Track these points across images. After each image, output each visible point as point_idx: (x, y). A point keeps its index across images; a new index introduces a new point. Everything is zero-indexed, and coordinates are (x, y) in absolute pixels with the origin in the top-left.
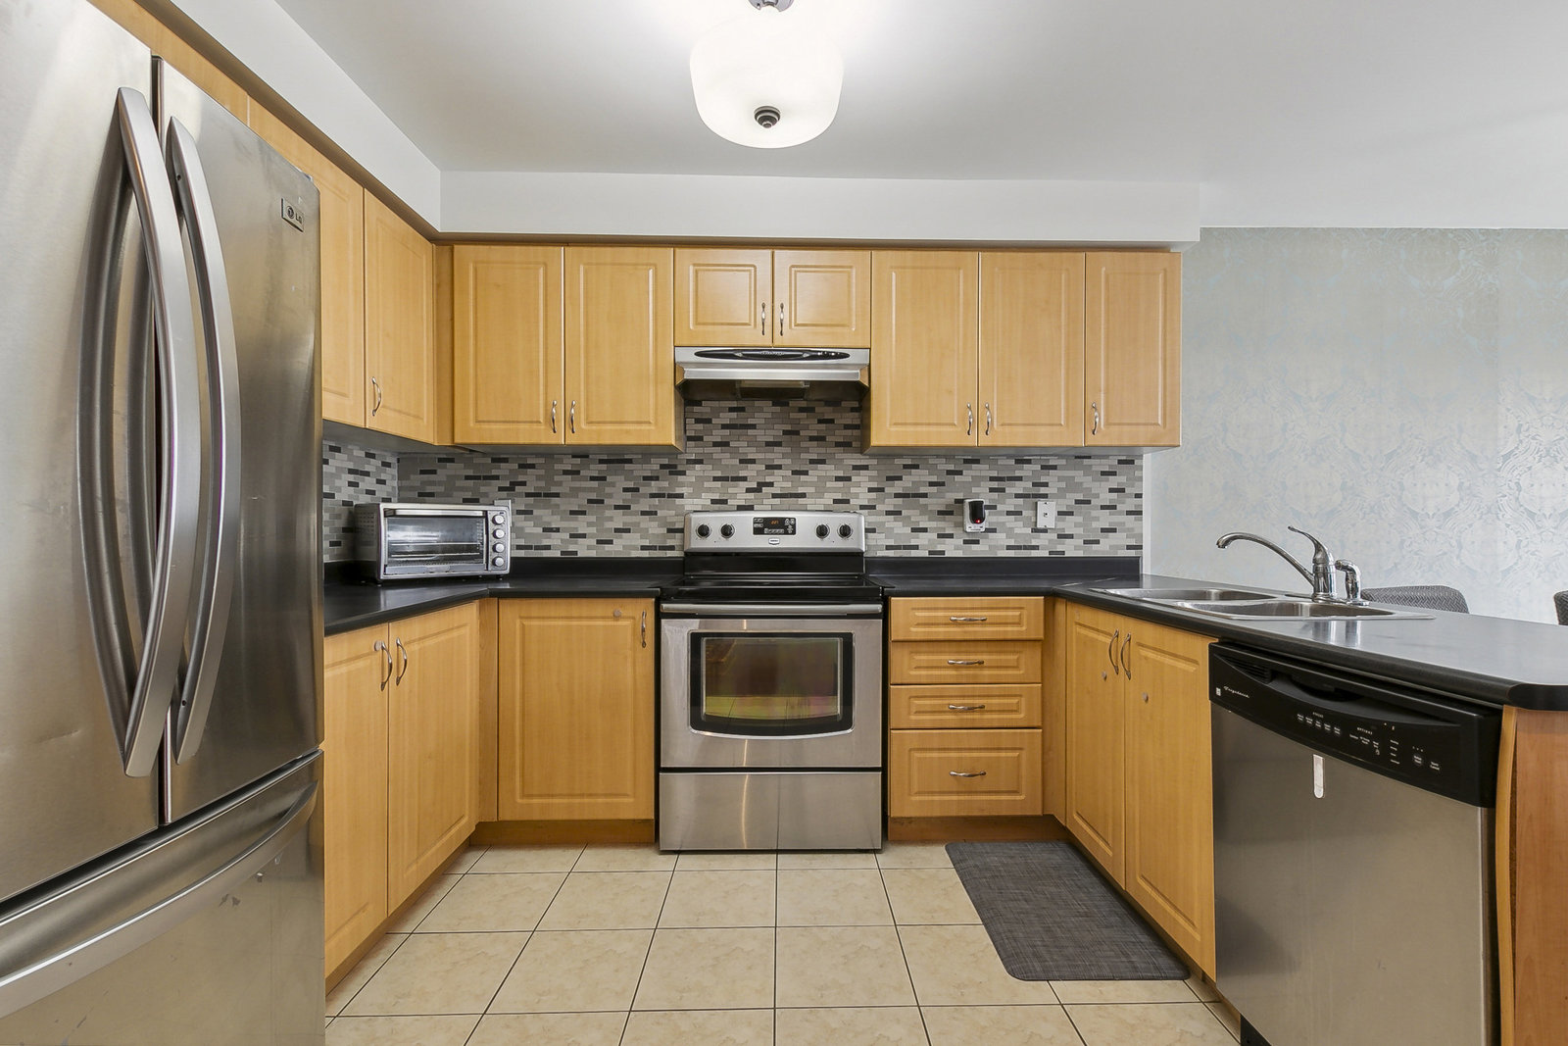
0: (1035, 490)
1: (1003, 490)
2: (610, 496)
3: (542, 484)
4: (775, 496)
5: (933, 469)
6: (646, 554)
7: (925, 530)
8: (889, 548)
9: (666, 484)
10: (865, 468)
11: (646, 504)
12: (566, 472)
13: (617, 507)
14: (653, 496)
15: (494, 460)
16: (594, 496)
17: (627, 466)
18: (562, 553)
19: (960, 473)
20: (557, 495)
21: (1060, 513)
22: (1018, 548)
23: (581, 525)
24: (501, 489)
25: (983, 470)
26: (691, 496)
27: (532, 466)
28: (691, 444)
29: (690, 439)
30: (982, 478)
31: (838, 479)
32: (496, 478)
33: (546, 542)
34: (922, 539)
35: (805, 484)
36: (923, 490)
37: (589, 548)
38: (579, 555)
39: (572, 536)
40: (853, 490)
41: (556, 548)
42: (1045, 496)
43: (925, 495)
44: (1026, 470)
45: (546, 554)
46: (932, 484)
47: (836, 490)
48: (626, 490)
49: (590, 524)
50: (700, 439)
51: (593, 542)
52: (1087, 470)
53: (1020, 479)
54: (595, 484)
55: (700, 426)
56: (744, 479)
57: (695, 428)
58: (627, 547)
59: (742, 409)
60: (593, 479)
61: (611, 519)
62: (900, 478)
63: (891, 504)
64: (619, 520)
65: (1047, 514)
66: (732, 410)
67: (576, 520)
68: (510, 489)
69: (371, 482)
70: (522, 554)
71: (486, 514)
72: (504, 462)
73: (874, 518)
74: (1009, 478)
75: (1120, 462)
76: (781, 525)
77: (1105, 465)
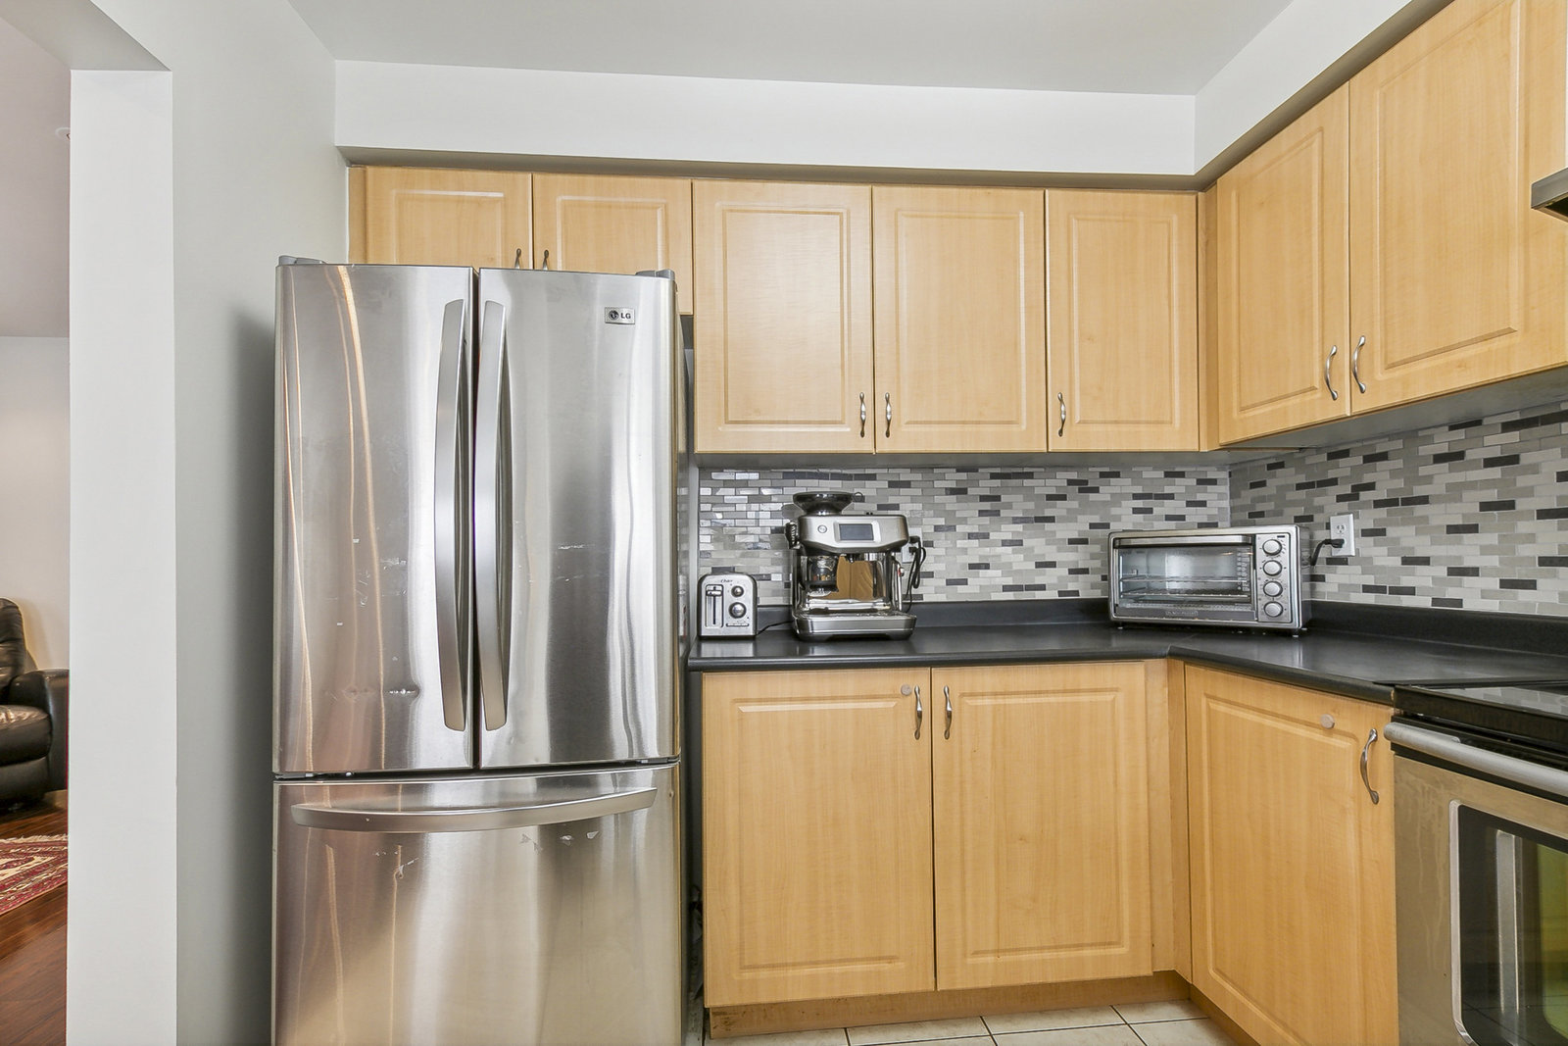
2: (1529, 492)
3: (1399, 483)
12: (1439, 459)
13: (1545, 514)
15: (1333, 456)
16: (1492, 496)
18: (1435, 601)
20: (1424, 500)
23: (1468, 551)
24: (1340, 498)
27: (1384, 456)
32: (1331, 482)
33: (1406, 582)
37: (1487, 596)
38: (1467, 606)
39: (1452, 571)
41: (1425, 592)
45: (1406, 601)
49: (1485, 550)
51: (1495, 584)
54: (1496, 472)
61: (1531, 538)
64: (1550, 539)
67: (1460, 542)
68: (1353, 497)
69: (1176, 507)
70: (1370, 599)
71: (1250, 542)
72: (1345, 454)
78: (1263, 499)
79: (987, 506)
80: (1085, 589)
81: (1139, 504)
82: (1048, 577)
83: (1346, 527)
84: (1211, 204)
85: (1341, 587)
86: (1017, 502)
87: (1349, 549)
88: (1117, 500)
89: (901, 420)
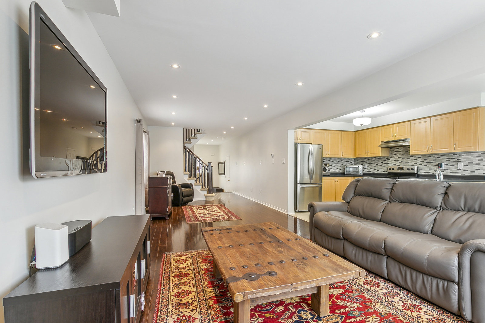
0: (458, 161)
1: (450, 161)
2: (379, 164)
3: (371, 162)
4: (404, 163)
5: (434, 157)
6: (384, 173)
7: (432, 169)
8: (424, 172)
9: (387, 162)
10: (420, 157)
11: (384, 165)
12: (373, 160)
13: (380, 165)
14: (385, 163)
15: (365, 159)
16: (377, 164)
17: (382, 159)
18: (373, 172)
19: (440, 158)
20: (372, 164)
21: (464, 165)
22: (453, 173)
23: (375, 168)
24: (366, 163)
25: (445, 157)
26: (390, 163)
27: (369, 159)
28: (391, 155)
29: (390, 154)
30: (445, 159)
31: (415, 160)
32: (365, 161)
33: (371, 171)
34: (431, 171)
35: (409, 161)
36: (431, 161)
37: (376, 171)
39: (374, 170)
40: (418, 162)
42: (461, 162)
43: (432, 162)
44: (456, 156)
45: (371, 172)
46: (433, 160)
47: (414, 162)
48: (381, 163)
49: (376, 168)
50: (392, 154)
51: (377, 171)
52: (472, 156)
53: (454, 158)
54: (377, 162)
55: (392, 152)
56: (399, 160)
57: (391, 152)
58: (381, 172)
59: (399, 149)
60: (377, 161)
62: (427, 159)
63: (425, 164)
64: (380, 167)
65: (460, 166)
66: (397, 149)
68: (367, 163)
69: (349, 163)
70: (368, 172)
71: (359, 167)
72: (366, 159)
73: (421, 167)
74: (451, 158)
75: (482, 153)
76: (402, 168)
77: (477, 154)
78: (358, 162)
79: (332, 162)
80: (341, 171)
81: (346, 162)
82: (338, 170)
83: (366, 166)
84: (356, 133)
85: (366, 171)
86: (335, 162)
87: (366, 168)
88: (344, 162)
89: (329, 154)
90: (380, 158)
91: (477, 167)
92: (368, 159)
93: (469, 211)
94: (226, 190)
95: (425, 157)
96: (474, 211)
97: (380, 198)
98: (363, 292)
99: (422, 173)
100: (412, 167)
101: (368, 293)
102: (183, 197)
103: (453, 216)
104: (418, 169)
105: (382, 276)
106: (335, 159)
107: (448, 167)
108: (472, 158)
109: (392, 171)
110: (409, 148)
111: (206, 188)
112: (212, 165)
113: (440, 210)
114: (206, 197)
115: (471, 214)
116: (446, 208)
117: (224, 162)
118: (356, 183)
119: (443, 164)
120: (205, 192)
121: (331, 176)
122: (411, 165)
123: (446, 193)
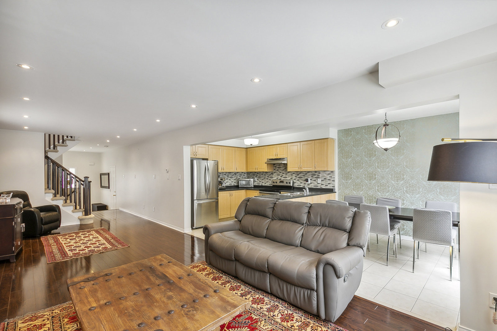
1: (313, 177)
2: (266, 177)
3: (259, 176)
4: (283, 177)
5: (303, 174)
6: (269, 185)
7: (302, 183)
9: (271, 176)
10: (294, 173)
11: (270, 178)
15: (255, 173)
17: (268, 173)
18: (261, 185)
19: (307, 174)
20: (261, 177)
21: (321, 181)
22: (315, 186)
23: (263, 181)
26: (274, 177)
30: (310, 175)
31: (291, 175)
34: (302, 184)
35: (287, 176)
36: (302, 177)
38: (263, 185)
39: (262, 183)
40: (293, 177)
42: (319, 178)
43: (302, 178)
44: (316, 174)
45: (259, 185)
46: (303, 176)
47: (291, 177)
48: (268, 177)
50: (275, 169)
51: (264, 183)
53: (315, 175)
54: (264, 176)
56: (280, 175)
57: (275, 168)
62: (299, 175)
63: (298, 179)
64: (267, 180)
65: (319, 181)
66: (279, 166)
68: (256, 176)
69: (242, 176)
71: (250, 180)
73: (295, 181)
74: (314, 175)
75: (331, 172)
76: (282, 182)
77: (328, 173)
78: (249, 176)
79: (228, 176)
80: (236, 184)
81: (240, 176)
82: (232, 183)
83: (256, 179)
84: (247, 150)
85: (256, 184)
86: (230, 176)
87: (256, 181)
88: (238, 175)
89: (225, 169)
90: (266, 172)
91: (329, 182)
92: (258, 173)
93: (323, 226)
94: (111, 207)
95: (298, 173)
96: (326, 226)
97: (265, 216)
98: (251, 312)
99: (296, 186)
100: (289, 181)
101: (254, 312)
102: (43, 225)
103: (314, 231)
104: (293, 183)
105: (266, 291)
106: (230, 173)
107: (312, 181)
108: (326, 175)
109: (275, 184)
110: (287, 165)
111: (80, 208)
112: (89, 180)
113: (305, 226)
114: (81, 220)
115: (324, 229)
116: (309, 224)
117: (109, 174)
118: (246, 202)
119: (309, 179)
120: (80, 214)
121: (226, 190)
122: (289, 180)
123: (309, 212)
